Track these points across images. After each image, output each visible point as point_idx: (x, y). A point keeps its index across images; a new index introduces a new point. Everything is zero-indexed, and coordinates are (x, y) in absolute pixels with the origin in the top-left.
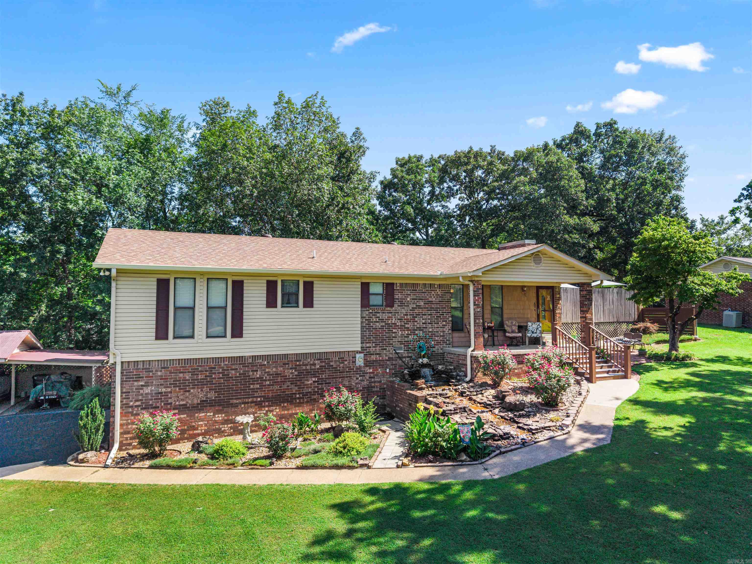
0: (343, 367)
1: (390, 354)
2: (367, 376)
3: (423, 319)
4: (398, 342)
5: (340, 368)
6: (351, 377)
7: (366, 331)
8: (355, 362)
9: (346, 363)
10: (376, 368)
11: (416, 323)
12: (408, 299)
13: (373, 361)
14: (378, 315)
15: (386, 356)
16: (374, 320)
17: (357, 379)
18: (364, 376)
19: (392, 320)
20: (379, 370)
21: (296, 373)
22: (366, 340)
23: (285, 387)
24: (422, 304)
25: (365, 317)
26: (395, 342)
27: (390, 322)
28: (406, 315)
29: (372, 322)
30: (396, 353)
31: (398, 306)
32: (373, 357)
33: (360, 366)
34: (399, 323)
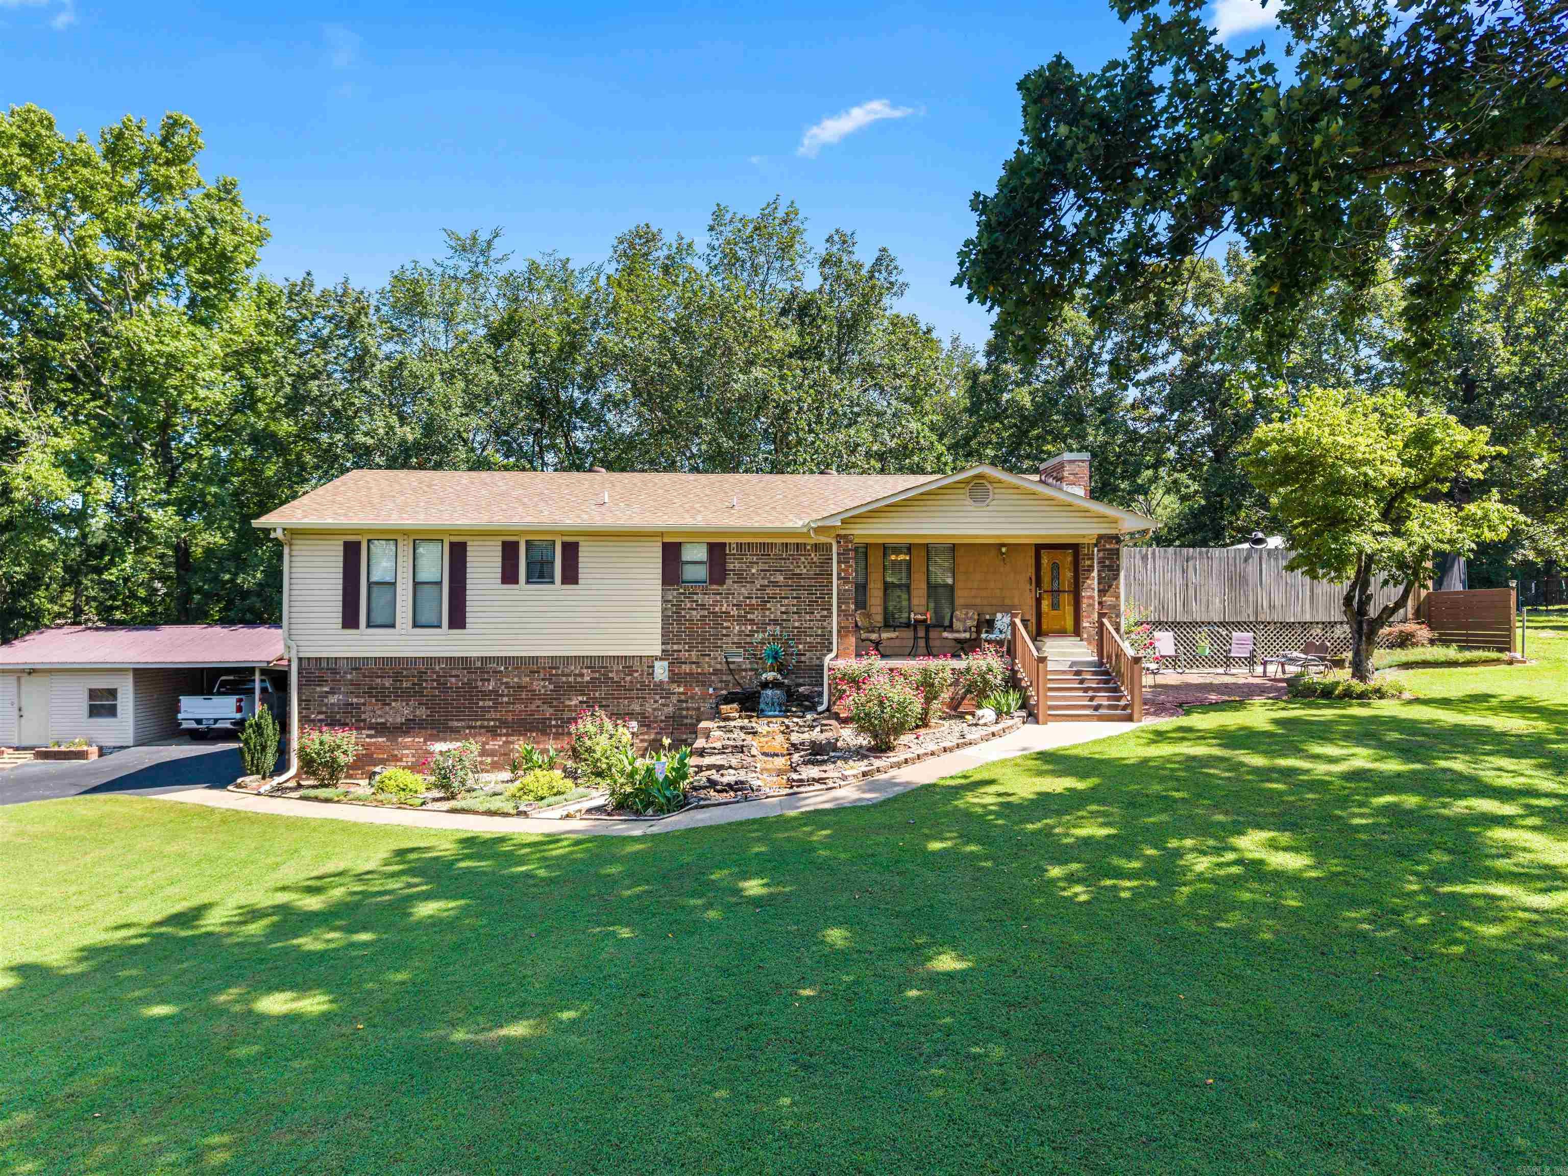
0: (631, 682)
1: (717, 663)
2: (674, 699)
3: (782, 605)
4: (733, 643)
5: (625, 682)
6: (645, 698)
7: (673, 624)
8: (652, 674)
9: (636, 675)
10: (691, 686)
11: (768, 613)
12: (754, 571)
13: (685, 674)
14: (695, 597)
15: (710, 666)
16: (688, 605)
17: (656, 702)
18: (669, 698)
19: (722, 605)
20: (696, 689)
21: (551, 687)
22: (672, 639)
23: (533, 707)
24: (780, 578)
25: (670, 601)
26: (727, 643)
27: (717, 609)
28: (748, 598)
29: (684, 609)
30: (728, 663)
31: (733, 582)
32: (686, 668)
33: (661, 682)
34: (734, 612)
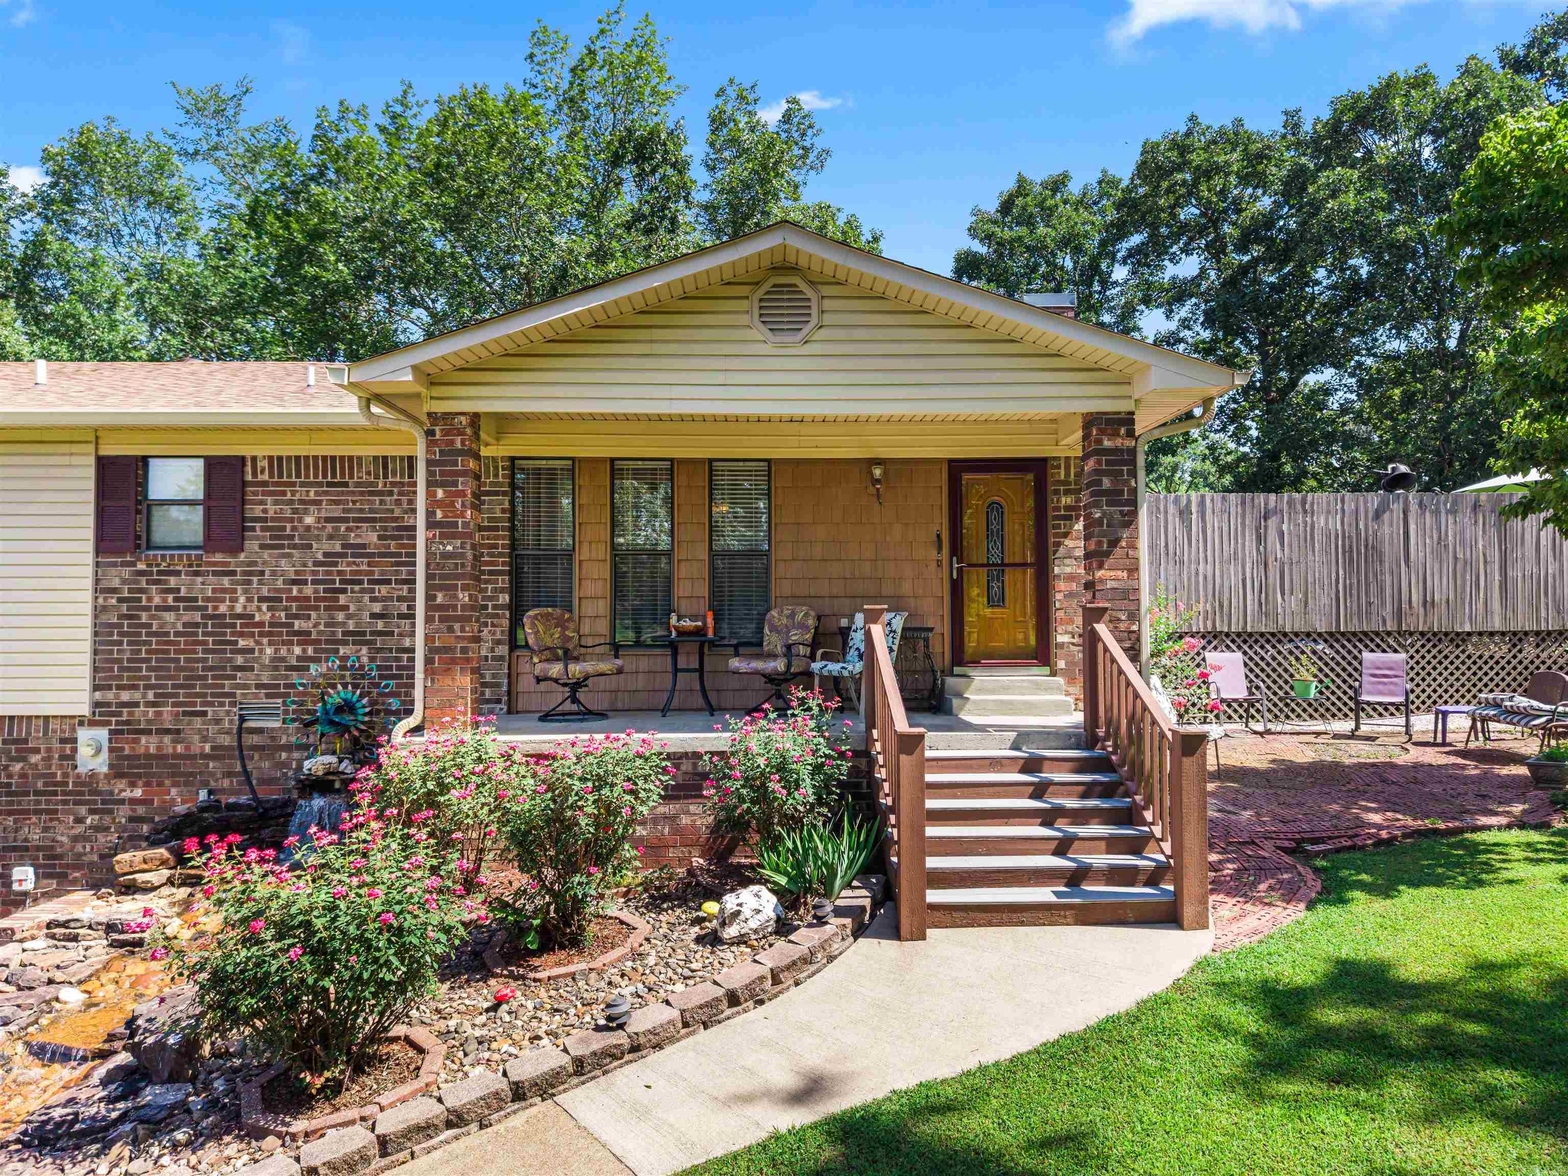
0: (23, 776)
1: (220, 732)
2: (122, 813)
3: (373, 600)
4: (258, 686)
5: (10, 776)
6: (56, 811)
7: (120, 643)
8: (72, 757)
9: (35, 759)
10: (160, 784)
11: (340, 616)
12: (309, 520)
13: (148, 756)
14: (173, 581)
15: (205, 739)
16: (157, 600)
17: (79, 820)
18: (111, 812)
19: (234, 600)
20: (174, 791)
22: (120, 678)
24: (372, 538)
25: (114, 591)
26: (246, 686)
27: (223, 608)
28: (294, 582)
29: (147, 609)
30: (246, 731)
31: (262, 547)
32: (149, 744)
33: (93, 775)
34: (263, 615)
